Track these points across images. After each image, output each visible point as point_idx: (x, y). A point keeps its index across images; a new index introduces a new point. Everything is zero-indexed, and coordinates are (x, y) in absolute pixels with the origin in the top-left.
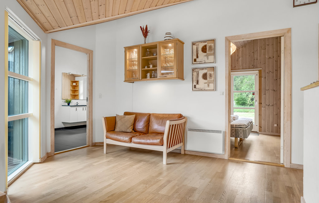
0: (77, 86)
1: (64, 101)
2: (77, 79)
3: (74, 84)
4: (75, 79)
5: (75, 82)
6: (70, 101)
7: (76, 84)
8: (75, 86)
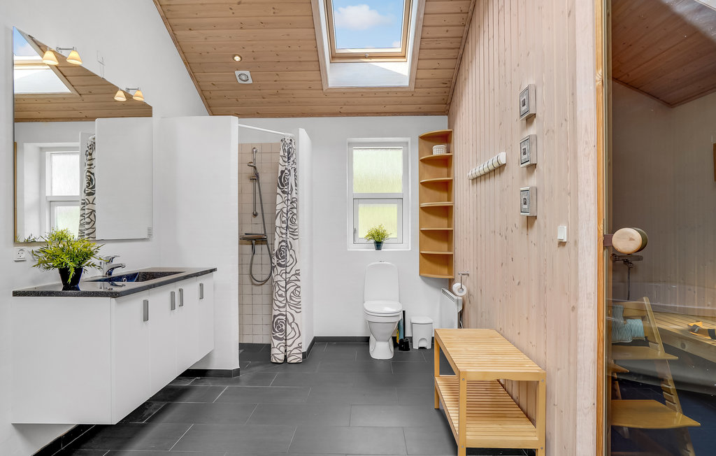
1: (31, 248)
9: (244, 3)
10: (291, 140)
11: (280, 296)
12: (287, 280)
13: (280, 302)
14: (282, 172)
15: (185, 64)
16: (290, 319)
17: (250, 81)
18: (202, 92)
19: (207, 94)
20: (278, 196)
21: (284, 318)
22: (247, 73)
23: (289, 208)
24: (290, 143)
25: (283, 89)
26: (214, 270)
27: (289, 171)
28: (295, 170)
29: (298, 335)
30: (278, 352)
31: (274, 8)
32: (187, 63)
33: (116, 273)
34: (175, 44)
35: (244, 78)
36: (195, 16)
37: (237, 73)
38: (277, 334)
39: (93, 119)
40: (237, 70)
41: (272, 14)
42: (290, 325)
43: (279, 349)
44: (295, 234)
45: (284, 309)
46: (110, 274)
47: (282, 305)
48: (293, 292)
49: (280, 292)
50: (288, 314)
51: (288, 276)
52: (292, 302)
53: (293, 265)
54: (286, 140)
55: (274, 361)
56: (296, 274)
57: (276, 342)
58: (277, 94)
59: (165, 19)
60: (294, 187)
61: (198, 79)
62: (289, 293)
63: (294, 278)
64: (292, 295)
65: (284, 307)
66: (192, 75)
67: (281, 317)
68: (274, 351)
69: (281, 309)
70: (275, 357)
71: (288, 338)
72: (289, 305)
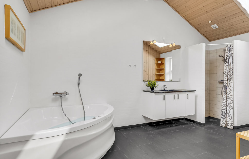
0: (162, 64)
1: (146, 83)
2: (162, 56)
3: (160, 62)
4: (160, 56)
5: (160, 59)
6: (155, 84)
7: (162, 62)
8: (160, 64)
9: (205, 6)
10: (230, 45)
11: (224, 103)
12: (227, 97)
13: (224, 105)
14: (227, 58)
15: (195, 29)
16: (228, 112)
17: (217, 27)
18: (203, 35)
19: (205, 35)
20: (225, 67)
21: (225, 111)
22: (215, 25)
23: (229, 71)
24: (230, 47)
25: (232, 26)
26: (195, 91)
27: (229, 57)
28: (232, 57)
29: (231, 118)
30: (223, 123)
31: (215, 3)
32: (196, 28)
33: (166, 89)
34: (191, 24)
35: (215, 27)
36: (193, 15)
37: (212, 26)
38: (222, 116)
39: (171, 51)
40: (212, 25)
41: (216, 5)
42: (228, 114)
43: (223, 122)
44: (231, 80)
45: (226, 108)
46: (165, 89)
47: (224, 106)
48: (230, 102)
49: (224, 101)
50: (227, 110)
51: (228, 96)
52: (229, 105)
53: (230, 92)
54: (228, 46)
55: (221, 125)
56: (232, 96)
57: (222, 119)
58: (230, 28)
59: (186, 19)
60: (231, 63)
61: (201, 32)
62: (228, 102)
63: (230, 97)
64: (229, 103)
65: (225, 107)
66: (198, 31)
67: (224, 110)
68: (221, 122)
69: (224, 108)
70: (221, 124)
71: (227, 119)
72: (228, 107)
